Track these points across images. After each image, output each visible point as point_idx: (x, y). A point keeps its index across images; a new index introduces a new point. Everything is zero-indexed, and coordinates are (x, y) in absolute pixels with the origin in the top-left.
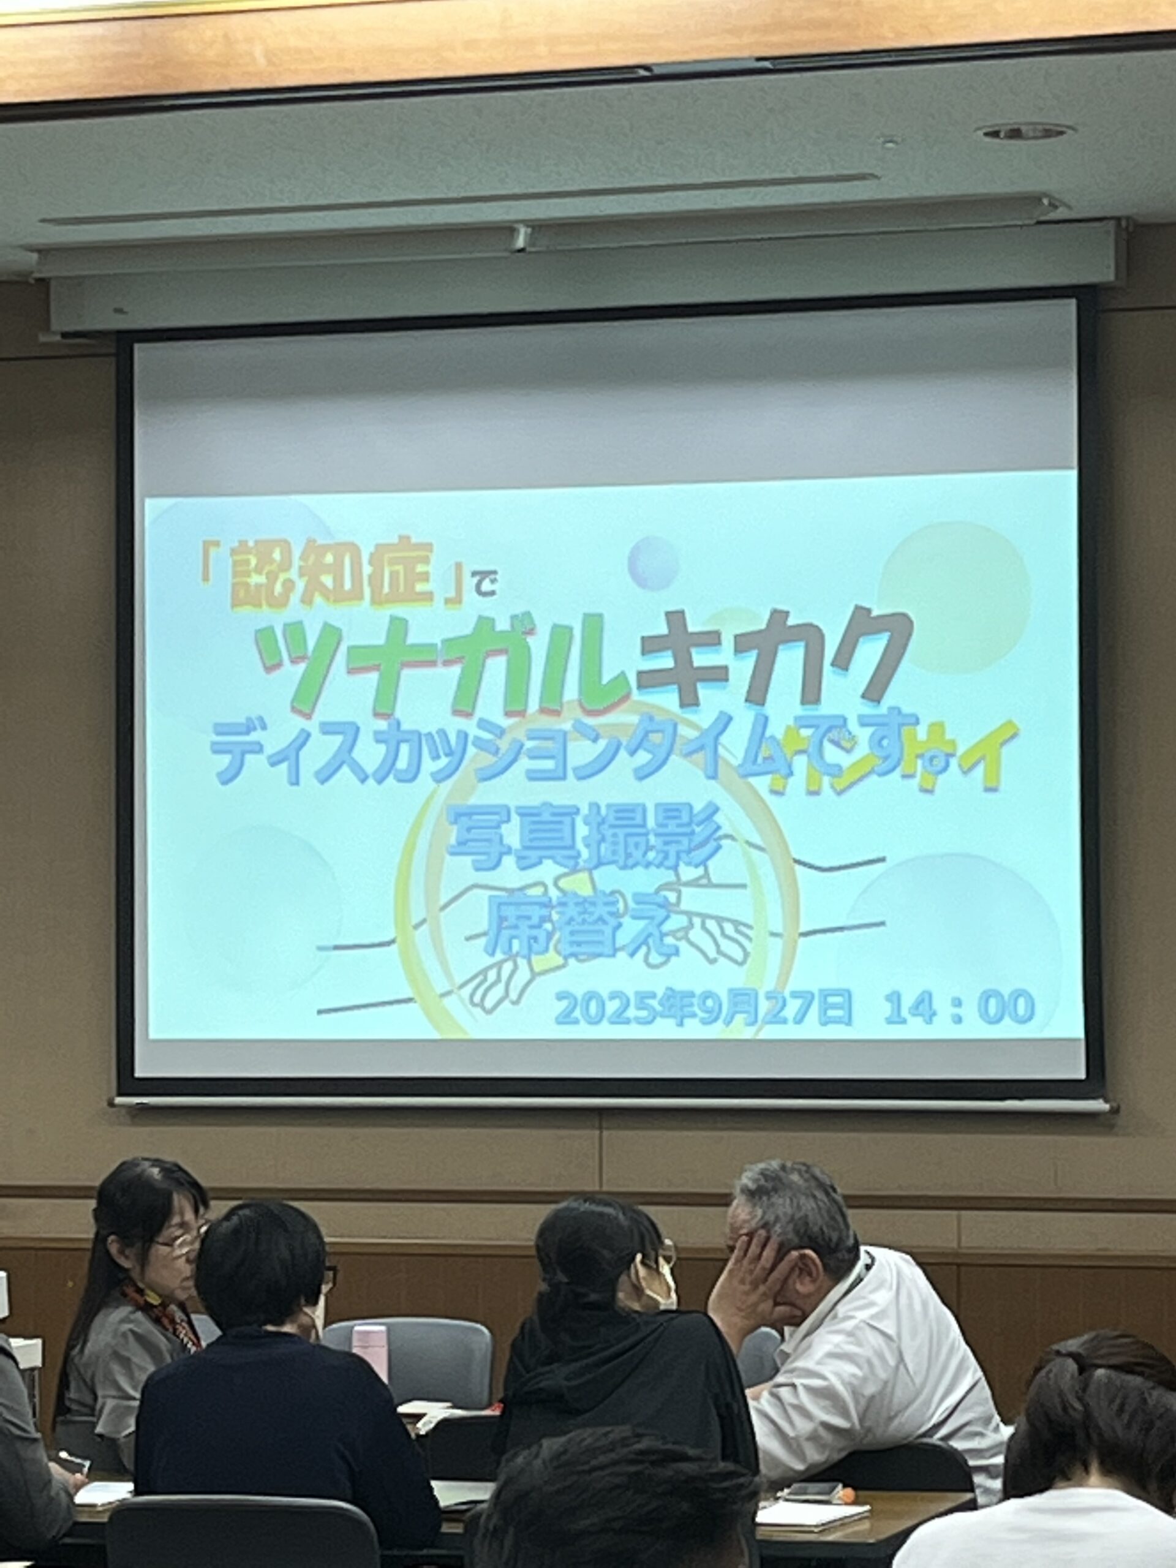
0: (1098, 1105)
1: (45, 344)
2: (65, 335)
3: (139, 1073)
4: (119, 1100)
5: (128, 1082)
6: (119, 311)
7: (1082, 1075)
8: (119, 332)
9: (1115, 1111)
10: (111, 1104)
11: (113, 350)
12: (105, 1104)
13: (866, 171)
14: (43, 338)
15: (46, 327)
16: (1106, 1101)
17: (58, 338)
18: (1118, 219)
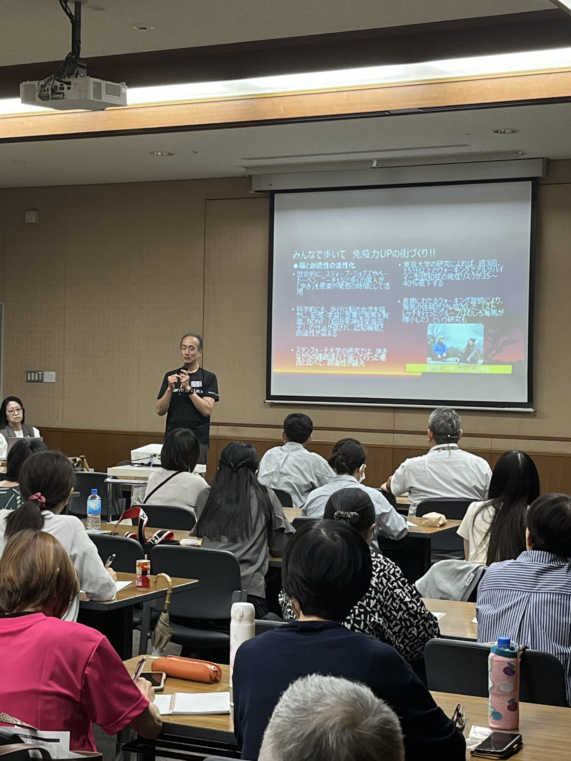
0: (531, 410)
1: (251, 194)
2: (256, 191)
3: (272, 394)
4: (267, 401)
5: (269, 396)
6: (270, 185)
7: (526, 401)
8: (271, 191)
9: (535, 412)
10: (264, 402)
11: (269, 196)
12: (263, 402)
13: (464, 143)
14: (250, 192)
15: (251, 189)
16: (533, 409)
17: (254, 192)
18: (543, 158)
